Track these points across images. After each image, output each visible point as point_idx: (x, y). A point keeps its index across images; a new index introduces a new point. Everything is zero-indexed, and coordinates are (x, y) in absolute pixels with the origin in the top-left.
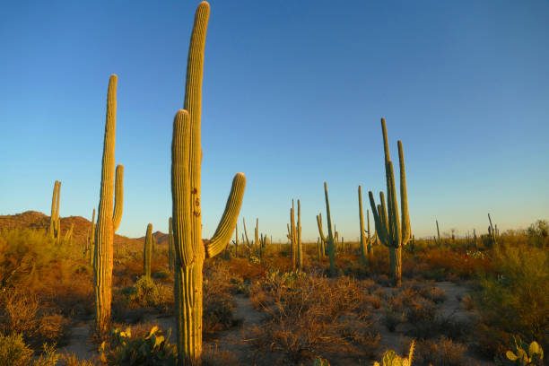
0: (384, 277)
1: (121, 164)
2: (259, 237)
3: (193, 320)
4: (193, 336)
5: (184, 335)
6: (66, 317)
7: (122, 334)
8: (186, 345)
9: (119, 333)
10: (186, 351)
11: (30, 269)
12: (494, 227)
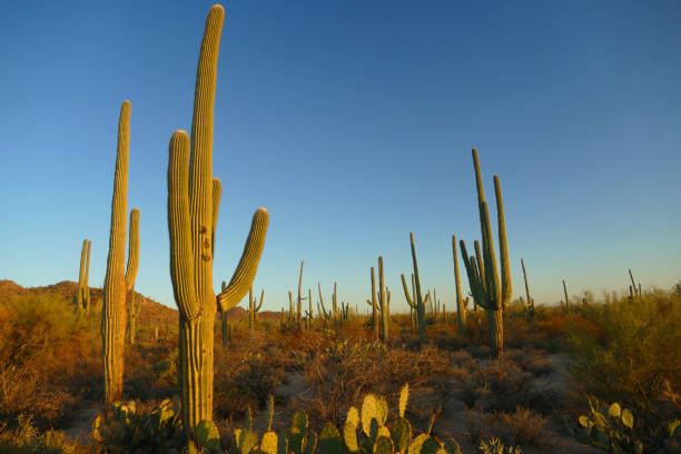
0: (484, 349)
1: (136, 208)
2: (339, 305)
3: (200, 387)
4: (200, 405)
5: (189, 405)
6: (74, 395)
7: (124, 408)
8: (191, 418)
9: (120, 407)
10: (191, 424)
11: (42, 342)
12: (637, 287)
